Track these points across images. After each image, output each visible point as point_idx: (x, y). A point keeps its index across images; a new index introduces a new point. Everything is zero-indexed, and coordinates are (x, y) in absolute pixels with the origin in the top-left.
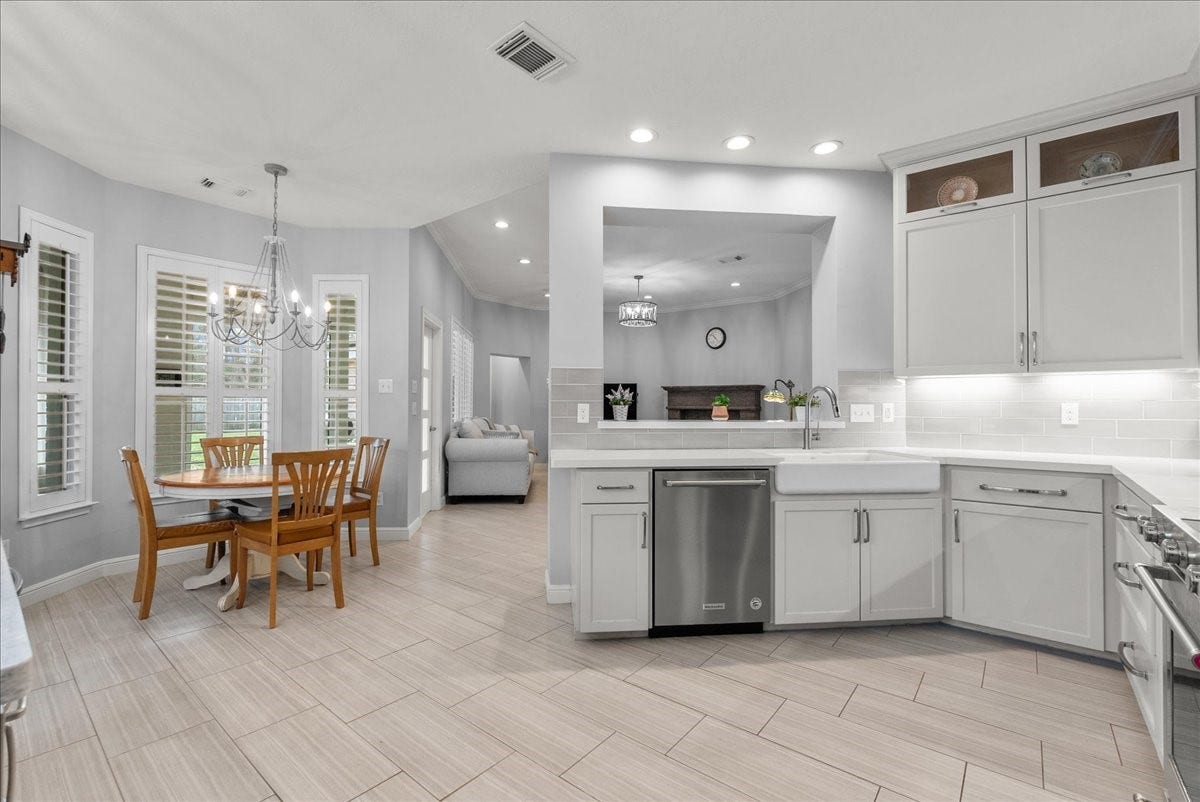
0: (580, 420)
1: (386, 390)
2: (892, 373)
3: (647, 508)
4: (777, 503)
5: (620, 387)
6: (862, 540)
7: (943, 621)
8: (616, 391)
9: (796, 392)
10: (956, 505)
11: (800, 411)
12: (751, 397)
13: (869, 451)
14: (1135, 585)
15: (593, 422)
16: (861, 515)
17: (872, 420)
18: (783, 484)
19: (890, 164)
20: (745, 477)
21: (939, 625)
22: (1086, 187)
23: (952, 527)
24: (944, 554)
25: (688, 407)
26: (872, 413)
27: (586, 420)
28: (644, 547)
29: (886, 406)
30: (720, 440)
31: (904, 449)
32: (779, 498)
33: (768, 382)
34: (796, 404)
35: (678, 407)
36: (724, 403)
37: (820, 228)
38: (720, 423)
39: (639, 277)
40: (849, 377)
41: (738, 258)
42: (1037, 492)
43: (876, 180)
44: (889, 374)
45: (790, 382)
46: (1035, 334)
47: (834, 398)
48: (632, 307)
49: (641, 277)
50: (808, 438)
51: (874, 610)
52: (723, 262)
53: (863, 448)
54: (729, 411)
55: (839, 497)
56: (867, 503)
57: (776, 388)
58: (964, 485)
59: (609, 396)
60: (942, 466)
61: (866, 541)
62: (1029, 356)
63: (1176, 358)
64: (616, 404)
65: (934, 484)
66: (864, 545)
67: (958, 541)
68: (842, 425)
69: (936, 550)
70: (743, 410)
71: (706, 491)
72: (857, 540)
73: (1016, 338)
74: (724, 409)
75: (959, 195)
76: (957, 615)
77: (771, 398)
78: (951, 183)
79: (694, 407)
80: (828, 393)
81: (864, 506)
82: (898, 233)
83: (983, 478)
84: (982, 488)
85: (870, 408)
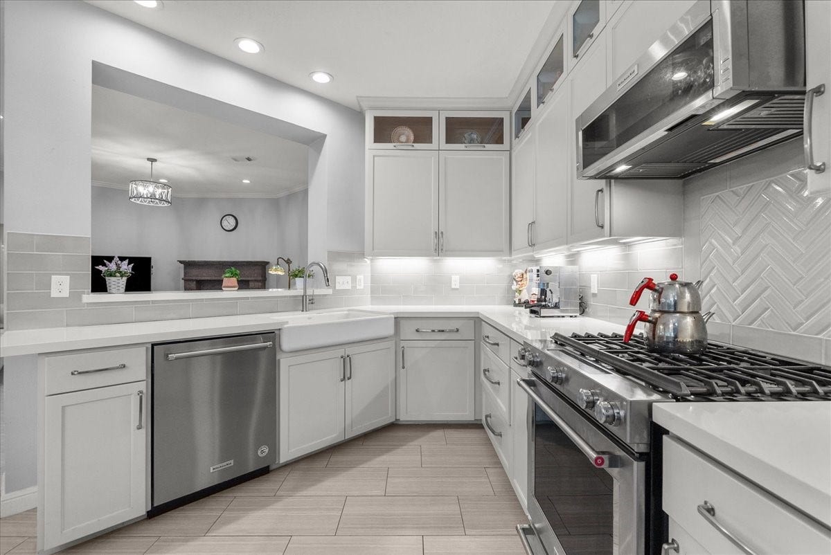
0: (54, 293)
2: (364, 254)
3: (144, 387)
4: (281, 360)
5: (116, 259)
6: (346, 378)
7: (396, 424)
8: (110, 262)
9: (294, 267)
10: (403, 344)
11: (299, 282)
12: (258, 271)
13: (349, 310)
14: (496, 383)
15: (75, 295)
16: (346, 361)
17: (350, 288)
18: (287, 343)
19: (364, 105)
20: (254, 341)
21: (393, 426)
22: (466, 149)
23: (401, 359)
24: (396, 378)
25: (203, 278)
26: (350, 282)
27: (66, 294)
28: (139, 427)
29: (358, 277)
30: (230, 309)
31: (369, 307)
32: (284, 355)
33: (271, 259)
34: (296, 276)
35: (194, 278)
36: (234, 275)
37: (315, 141)
38: (230, 293)
39: (152, 160)
40: (335, 256)
41: (249, 159)
42: (443, 331)
43: (354, 115)
44: (362, 255)
45: (289, 260)
46: (442, 233)
47: (325, 271)
48: (144, 186)
49: (155, 160)
50: (306, 303)
51: (353, 429)
52: (235, 160)
53: (344, 308)
54: (239, 282)
55: (329, 349)
56: (349, 350)
57: (278, 264)
58: (408, 330)
59: (100, 268)
60: (395, 318)
61: (349, 379)
62: (439, 247)
63: (500, 251)
64: (111, 275)
65: (390, 331)
66: (348, 382)
67: (403, 368)
68: (329, 291)
69: (391, 376)
70: (252, 281)
71: (219, 357)
72: (343, 380)
73: (433, 235)
74: (234, 280)
75: (403, 138)
76: (404, 417)
77: (273, 271)
78: (401, 129)
79: (209, 278)
80: (321, 267)
81: (347, 353)
82: (368, 155)
83: (418, 325)
84: (417, 331)
85: (349, 279)
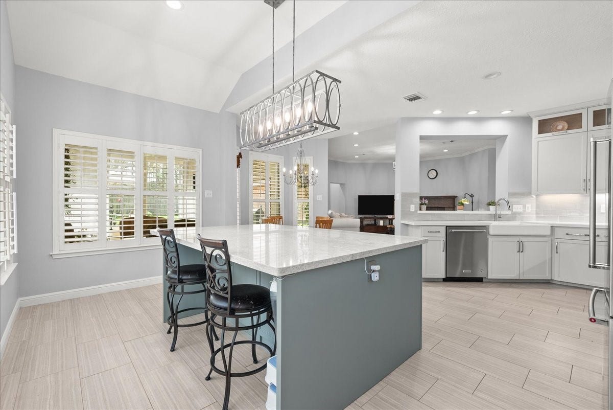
0: (411, 210)
1: (320, 199)
3: (444, 239)
4: (489, 238)
7: (551, 282)
10: (556, 240)
11: (491, 207)
12: (451, 201)
15: (416, 211)
16: (520, 243)
17: (522, 211)
18: (491, 231)
19: (531, 116)
21: (548, 282)
23: (555, 249)
24: (551, 257)
26: (522, 209)
27: (413, 210)
29: (527, 205)
31: (535, 221)
32: (490, 236)
33: (459, 194)
34: (489, 205)
40: (513, 195)
41: (452, 141)
43: (526, 120)
44: (530, 194)
45: (472, 195)
46: (589, 179)
47: (508, 202)
50: (497, 217)
51: (524, 275)
55: (512, 237)
56: (522, 239)
57: (465, 197)
58: (559, 234)
60: (552, 227)
61: (522, 252)
62: (587, 188)
65: (548, 232)
67: (557, 253)
68: (510, 212)
69: (548, 256)
70: (446, 207)
72: (519, 251)
73: (582, 180)
75: (560, 127)
76: (556, 278)
77: (464, 202)
78: (557, 123)
80: (506, 201)
81: (521, 240)
82: (534, 142)
83: (567, 231)
84: (567, 234)
85: (521, 206)
